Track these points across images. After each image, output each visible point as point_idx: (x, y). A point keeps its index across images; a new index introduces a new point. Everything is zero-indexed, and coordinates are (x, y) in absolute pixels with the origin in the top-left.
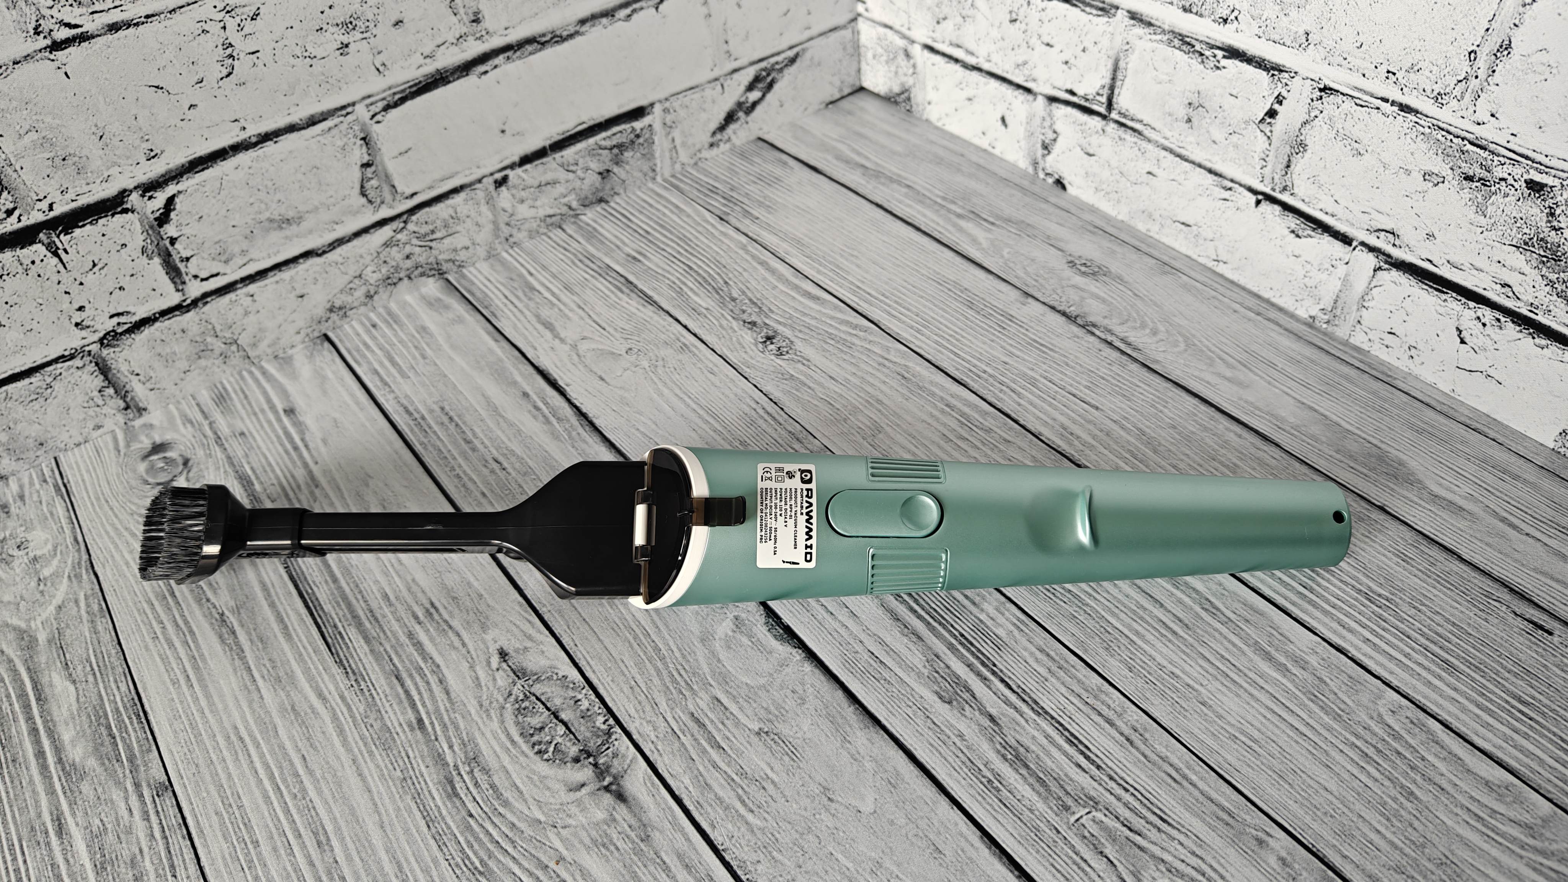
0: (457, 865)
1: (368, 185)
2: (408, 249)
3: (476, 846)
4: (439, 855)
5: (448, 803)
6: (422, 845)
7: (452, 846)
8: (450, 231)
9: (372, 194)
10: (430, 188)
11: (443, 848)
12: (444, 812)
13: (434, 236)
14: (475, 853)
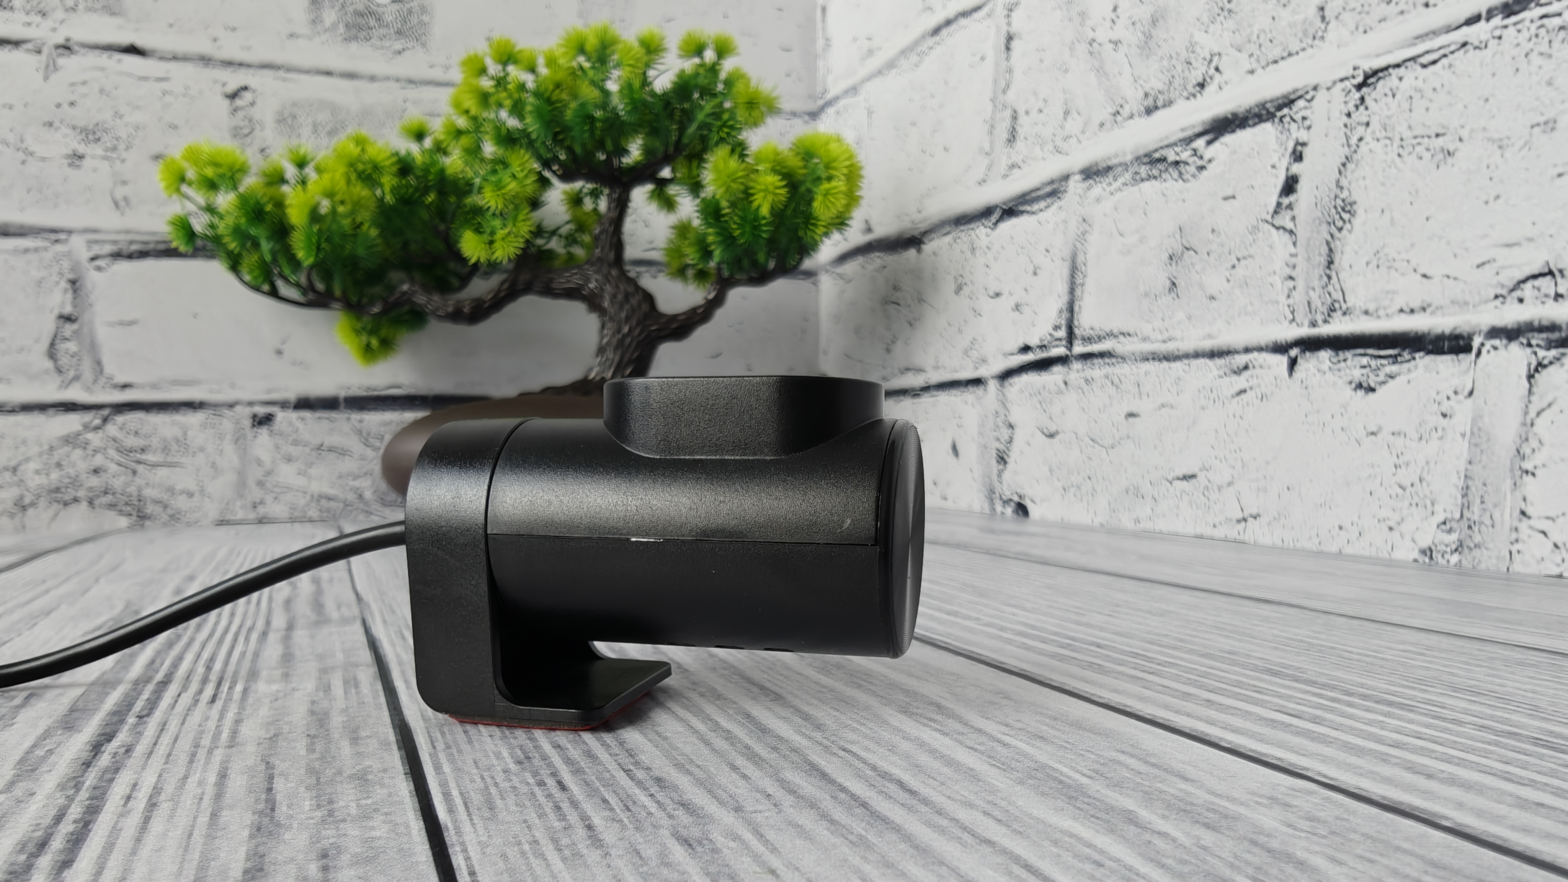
1: (63, 346)
2: (99, 460)
8: (169, 459)
9: (64, 361)
10: (155, 386)
13: (144, 457)
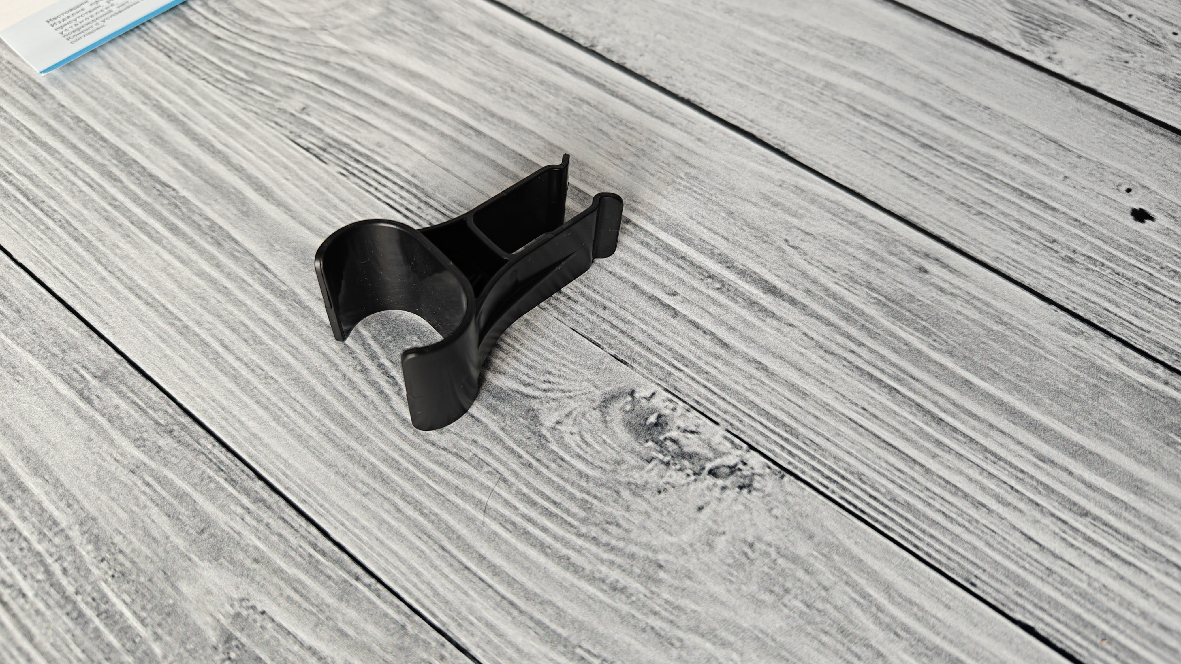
0: (217, 81)
3: (235, 61)
4: (191, 77)
5: (188, 35)
6: (166, 73)
7: (205, 67)
11: (195, 70)
12: (184, 41)
14: (236, 67)
